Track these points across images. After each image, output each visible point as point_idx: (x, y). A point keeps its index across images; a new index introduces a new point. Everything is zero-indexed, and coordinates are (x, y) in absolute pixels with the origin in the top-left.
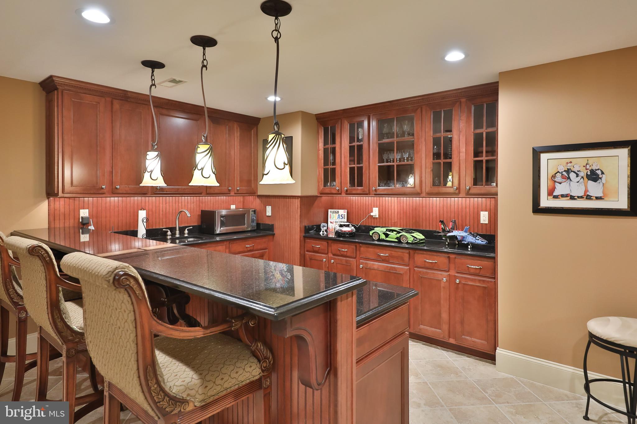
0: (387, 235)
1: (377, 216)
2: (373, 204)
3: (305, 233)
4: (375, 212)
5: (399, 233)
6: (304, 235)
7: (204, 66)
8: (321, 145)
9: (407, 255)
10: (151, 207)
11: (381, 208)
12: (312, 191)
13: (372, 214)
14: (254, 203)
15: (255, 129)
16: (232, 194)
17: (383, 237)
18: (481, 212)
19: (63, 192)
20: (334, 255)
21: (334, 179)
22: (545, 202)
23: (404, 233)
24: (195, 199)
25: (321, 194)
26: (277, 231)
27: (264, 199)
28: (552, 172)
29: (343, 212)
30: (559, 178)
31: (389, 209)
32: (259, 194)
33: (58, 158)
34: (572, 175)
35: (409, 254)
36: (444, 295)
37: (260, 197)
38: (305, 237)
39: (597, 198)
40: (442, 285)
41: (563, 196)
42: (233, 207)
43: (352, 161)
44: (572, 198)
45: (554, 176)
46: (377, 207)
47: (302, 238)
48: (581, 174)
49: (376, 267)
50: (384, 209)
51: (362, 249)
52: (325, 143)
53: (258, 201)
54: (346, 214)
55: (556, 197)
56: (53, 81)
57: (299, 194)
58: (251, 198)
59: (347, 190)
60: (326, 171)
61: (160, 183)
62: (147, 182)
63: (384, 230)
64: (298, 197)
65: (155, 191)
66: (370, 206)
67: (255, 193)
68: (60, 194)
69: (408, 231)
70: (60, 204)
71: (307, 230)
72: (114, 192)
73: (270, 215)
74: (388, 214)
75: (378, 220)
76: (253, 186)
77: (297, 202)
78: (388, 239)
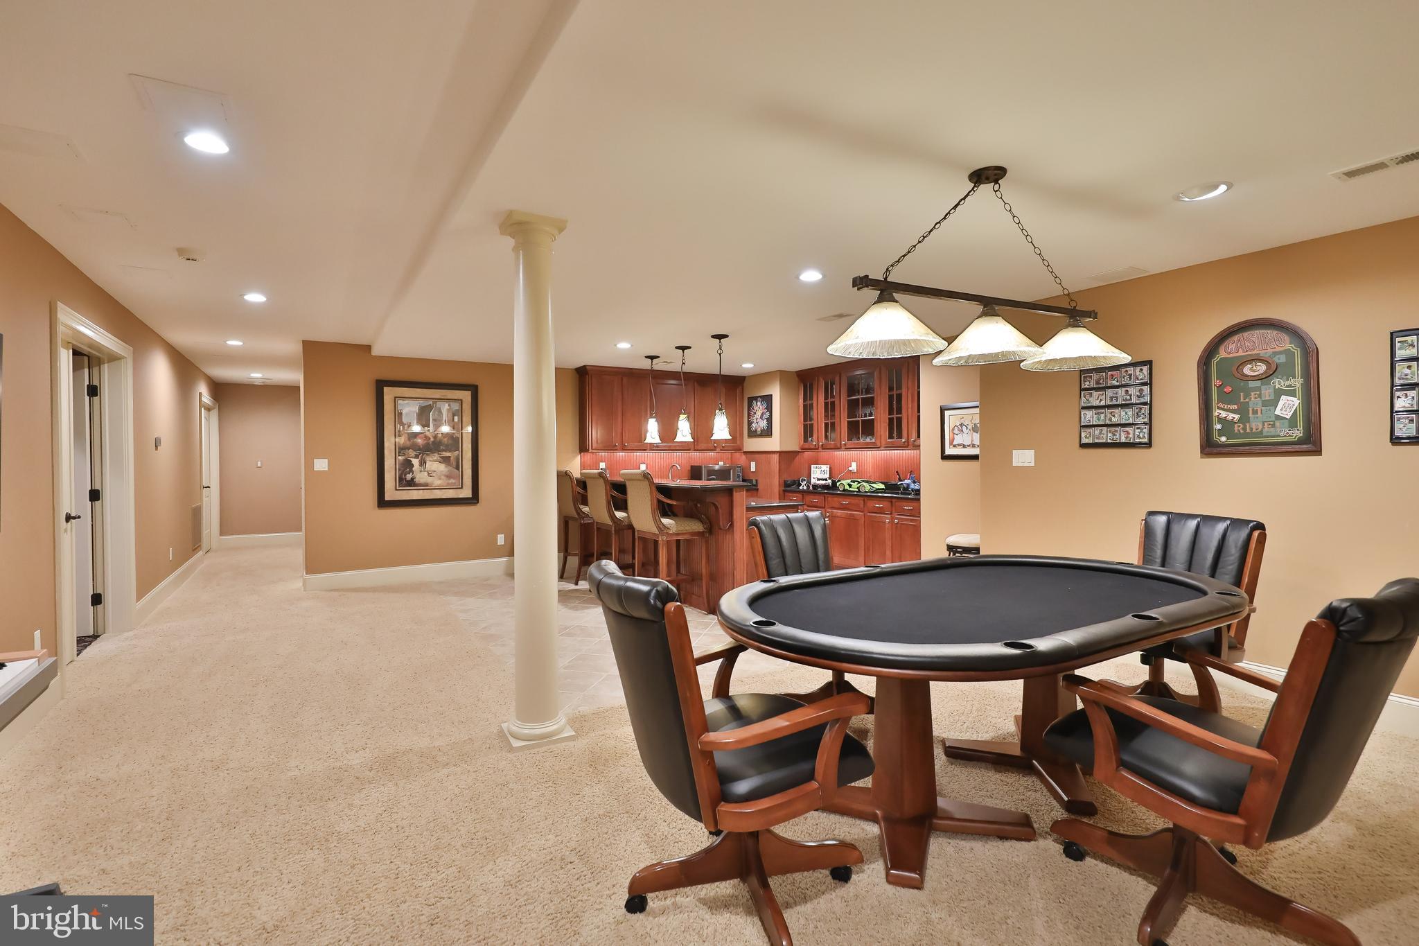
0: (850, 486)
1: (855, 471)
2: (851, 459)
3: (785, 487)
4: (854, 467)
5: (859, 482)
6: (783, 489)
7: (683, 363)
8: (801, 401)
9: (862, 502)
10: (649, 462)
11: (858, 462)
12: (793, 446)
13: (850, 469)
14: (741, 459)
15: (740, 387)
16: (718, 450)
17: (847, 487)
19: (592, 449)
20: (808, 506)
21: (811, 436)
22: (949, 451)
23: (864, 484)
24: (685, 454)
25: (802, 449)
26: (760, 487)
27: (749, 455)
28: (952, 427)
29: (826, 468)
30: (956, 431)
31: (865, 463)
32: (745, 449)
33: (589, 424)
34: (964, 428)
35: (864, 500)
36: (888, 535)
37: (746, 453)
38: (784, 491)
40: (887, 526)
41: (959, 445)
42: (721, 463)
43: (826, 417)
44: (964, 446)
45: (953, 429)
46: (855, 462)
47: (781, 493)
48: (970, 427)
49: (839, 515)
50: (861, 464)
51: (829, 499)
52: (805, 400)
53: (744, 457)
54: (828, 469)
55: (954, 446)
56: (586, 369)
57: (778, 450)
58: (737, 455)
59: (822, 445)
60: (805, 426)
61: (657, 440)
62: (649, 440)
63: (849, 481)
64: (777, 452)
65: (653, 448)
66: (849, 461)
67: (741, 450)
68: (590, 450)
69: (867, 482)
70: (588, 457)
71: (786, 485)
72: (624, 449)
73: (754, 470)
74: (864, 468)
75: (851, 472)
76: (738, 442)
77: (776, 457)
78: (851, 489)
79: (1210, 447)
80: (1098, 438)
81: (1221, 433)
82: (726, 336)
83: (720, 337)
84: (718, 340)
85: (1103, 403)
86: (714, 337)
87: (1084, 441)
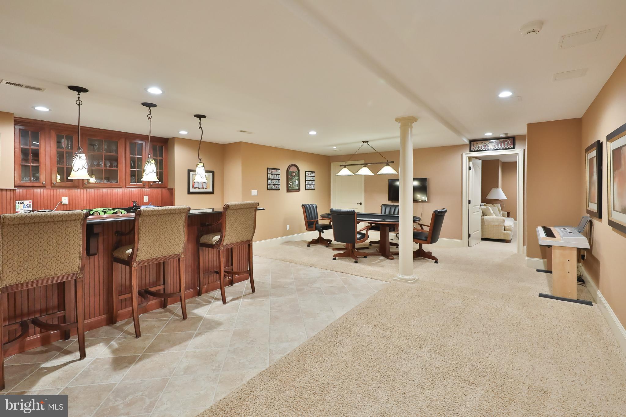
1: (67, 203)
2: (62, 195)
4: (65, 201)
8: (18, 145)
11: (71, 198)
13: (61, 202)
18: (144, 196)
22: (192, 190)
29: (28, 202)
31: (79, 197)
39: (206, 188)
41: (197, 188)
44: (199, 188)
46: (66, 197)
50: (74, 199)
54: (31, 204)
55: (195, 188)
66: (58, 197)
74: (78, 201)
75: (68, 206)
79: (288, 191)
80: (271, 187)
81: (290, 187)
82: (204, 117)
83: (200, 117)
84: (198, 119)
85: (272, 178)
86: (196, 116)
87: (269, 188)
